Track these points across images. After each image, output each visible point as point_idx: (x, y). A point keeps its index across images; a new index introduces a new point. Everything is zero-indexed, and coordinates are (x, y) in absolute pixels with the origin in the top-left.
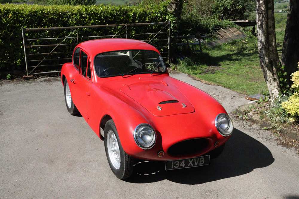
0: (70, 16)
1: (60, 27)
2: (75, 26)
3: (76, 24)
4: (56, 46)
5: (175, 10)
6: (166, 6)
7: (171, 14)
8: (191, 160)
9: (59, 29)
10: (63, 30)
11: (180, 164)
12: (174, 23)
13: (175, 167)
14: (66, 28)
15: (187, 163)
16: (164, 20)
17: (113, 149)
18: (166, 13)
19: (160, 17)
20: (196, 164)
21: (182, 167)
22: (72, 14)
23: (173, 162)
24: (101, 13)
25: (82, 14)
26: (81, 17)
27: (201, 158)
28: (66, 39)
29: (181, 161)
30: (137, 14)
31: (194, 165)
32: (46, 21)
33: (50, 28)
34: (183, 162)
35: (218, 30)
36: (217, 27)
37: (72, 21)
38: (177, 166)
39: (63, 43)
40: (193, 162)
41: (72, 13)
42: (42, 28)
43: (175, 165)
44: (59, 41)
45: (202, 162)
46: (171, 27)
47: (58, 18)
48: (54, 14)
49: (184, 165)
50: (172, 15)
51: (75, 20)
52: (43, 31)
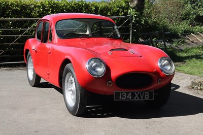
0: (33, 8)
1: (23, 18)
2: (38, 18)
3: (38, 16)
4: (18, 37)
5: (137, 5)
6: (128, 2)
7: (133, 8)
8: (137, 93)
9: (22, 21)
10: (26, 21)
11: (127, 95)
12: (136, 17)
13: (123, 98)
14: (29, 20)
15: (133, 95)
16: (126, 14)
17: (70, 89)
18: (128, 8)
19: (122, 12)
20: (142, 98)
21: (129, 98)
22: (35, 7)
23: (120, 93)
24: (64, 6)
25: (45, 7)
26: (44, 10)
27: (146, 93)
28: (29, 30)
29: (127, 93)
30: (99, 8)
31: (140, 98)
32: (9, 12)
33: (13, 19)
34: (130, 94)
35: (187, 35)
36: (187, 33)
37: (35, 13)
38: (124, 97)
39: (26, 34)
40: (139, 96)
41: (35, 5)
42: (6, 19)
43: (122, 96)
44: (21, 32)
45: (147, 97)
46: (133, 21)
47: (22, 10)
48: (17, 6)
49: (130, 97)
50: (134, 10)
51: (38, 12)
52: (6, 21)
